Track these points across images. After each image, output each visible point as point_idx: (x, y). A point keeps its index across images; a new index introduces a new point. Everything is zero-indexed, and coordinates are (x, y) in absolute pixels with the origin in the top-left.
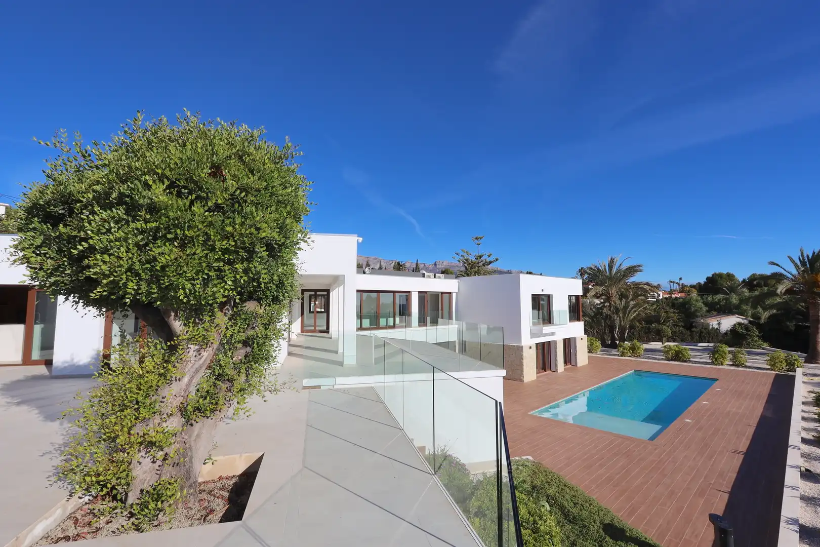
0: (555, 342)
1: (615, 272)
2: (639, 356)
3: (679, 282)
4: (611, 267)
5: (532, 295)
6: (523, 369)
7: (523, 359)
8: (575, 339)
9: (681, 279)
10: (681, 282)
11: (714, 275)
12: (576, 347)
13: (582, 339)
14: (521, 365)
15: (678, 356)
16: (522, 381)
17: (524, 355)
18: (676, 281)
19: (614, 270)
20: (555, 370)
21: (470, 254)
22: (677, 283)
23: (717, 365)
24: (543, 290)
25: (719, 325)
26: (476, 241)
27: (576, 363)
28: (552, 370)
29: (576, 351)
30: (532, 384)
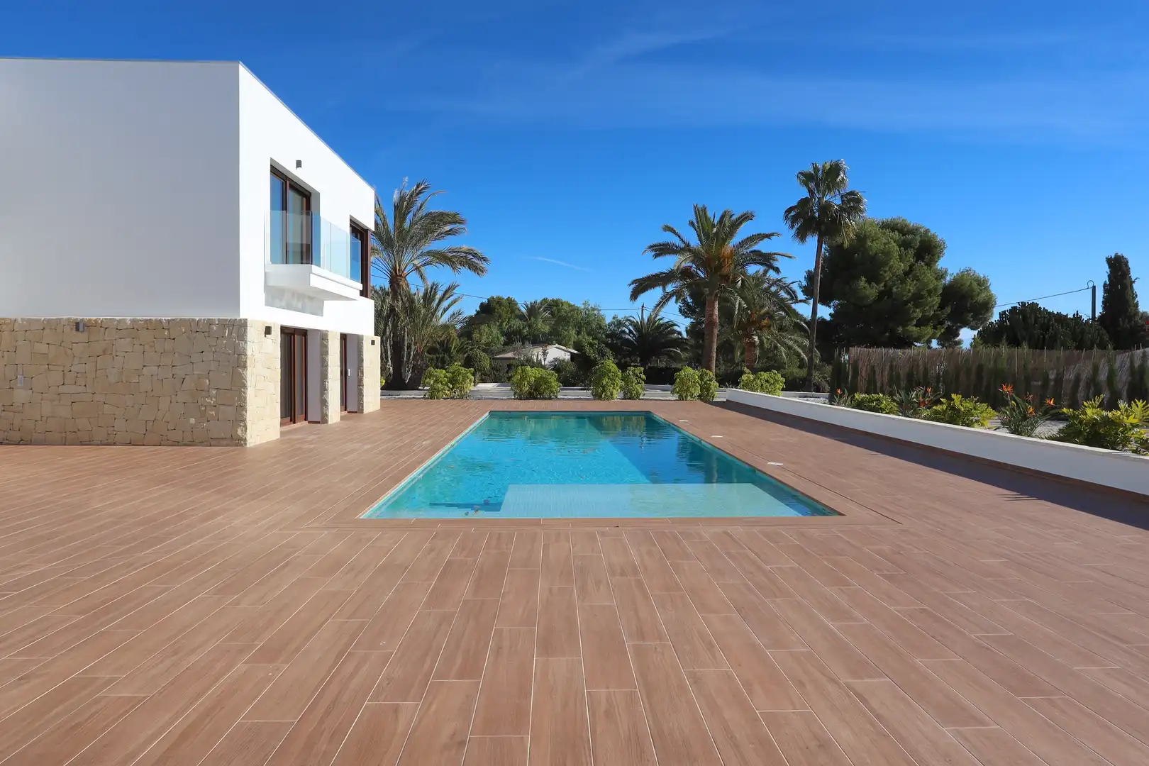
6: (243, 401)
7: (243, 367)
12: (360, 361)
13: (371, 344)
14: (239, 386)
17: (249, 353)
20: (318, 419)
27: (360, 404)
28: (310, 419)
29: (362, 373)
30: (265, 449)
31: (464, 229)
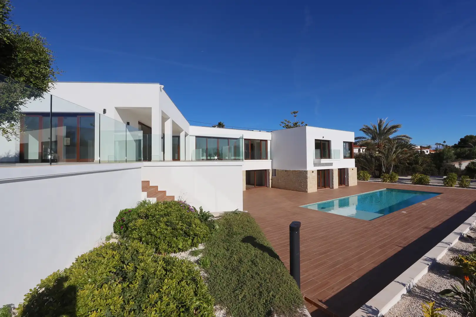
0: (332, 170)
1: (383, 129)
2: (395, 182)
3: (443, 144)
4: (380, 126)
5: (316, 140)
6: (307, 185)
7: (307, 179)
8: (347, 169)
9: (444, 142)
10: (445, 144)
11: (467, 137)
12: (348, 174)
13: (353, 169)
14: (307, 182)
15: (420, 182)
16: (307, 192)
17: (308, 176)
18: (442, 144)
19: (383, 128)
20: (332, 188)
21: (290, 122)
22: (442, 145)
23: (447, 186)
24: (323, 137)
25: (460, 165)
26: (294, 114)
27: (348, 184)
28: (330, 187)
29: (348, 177)
30: (312, 194)
31: (397, 130)
